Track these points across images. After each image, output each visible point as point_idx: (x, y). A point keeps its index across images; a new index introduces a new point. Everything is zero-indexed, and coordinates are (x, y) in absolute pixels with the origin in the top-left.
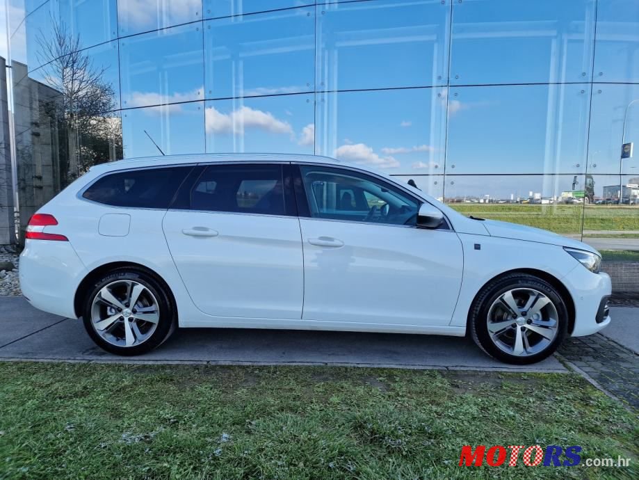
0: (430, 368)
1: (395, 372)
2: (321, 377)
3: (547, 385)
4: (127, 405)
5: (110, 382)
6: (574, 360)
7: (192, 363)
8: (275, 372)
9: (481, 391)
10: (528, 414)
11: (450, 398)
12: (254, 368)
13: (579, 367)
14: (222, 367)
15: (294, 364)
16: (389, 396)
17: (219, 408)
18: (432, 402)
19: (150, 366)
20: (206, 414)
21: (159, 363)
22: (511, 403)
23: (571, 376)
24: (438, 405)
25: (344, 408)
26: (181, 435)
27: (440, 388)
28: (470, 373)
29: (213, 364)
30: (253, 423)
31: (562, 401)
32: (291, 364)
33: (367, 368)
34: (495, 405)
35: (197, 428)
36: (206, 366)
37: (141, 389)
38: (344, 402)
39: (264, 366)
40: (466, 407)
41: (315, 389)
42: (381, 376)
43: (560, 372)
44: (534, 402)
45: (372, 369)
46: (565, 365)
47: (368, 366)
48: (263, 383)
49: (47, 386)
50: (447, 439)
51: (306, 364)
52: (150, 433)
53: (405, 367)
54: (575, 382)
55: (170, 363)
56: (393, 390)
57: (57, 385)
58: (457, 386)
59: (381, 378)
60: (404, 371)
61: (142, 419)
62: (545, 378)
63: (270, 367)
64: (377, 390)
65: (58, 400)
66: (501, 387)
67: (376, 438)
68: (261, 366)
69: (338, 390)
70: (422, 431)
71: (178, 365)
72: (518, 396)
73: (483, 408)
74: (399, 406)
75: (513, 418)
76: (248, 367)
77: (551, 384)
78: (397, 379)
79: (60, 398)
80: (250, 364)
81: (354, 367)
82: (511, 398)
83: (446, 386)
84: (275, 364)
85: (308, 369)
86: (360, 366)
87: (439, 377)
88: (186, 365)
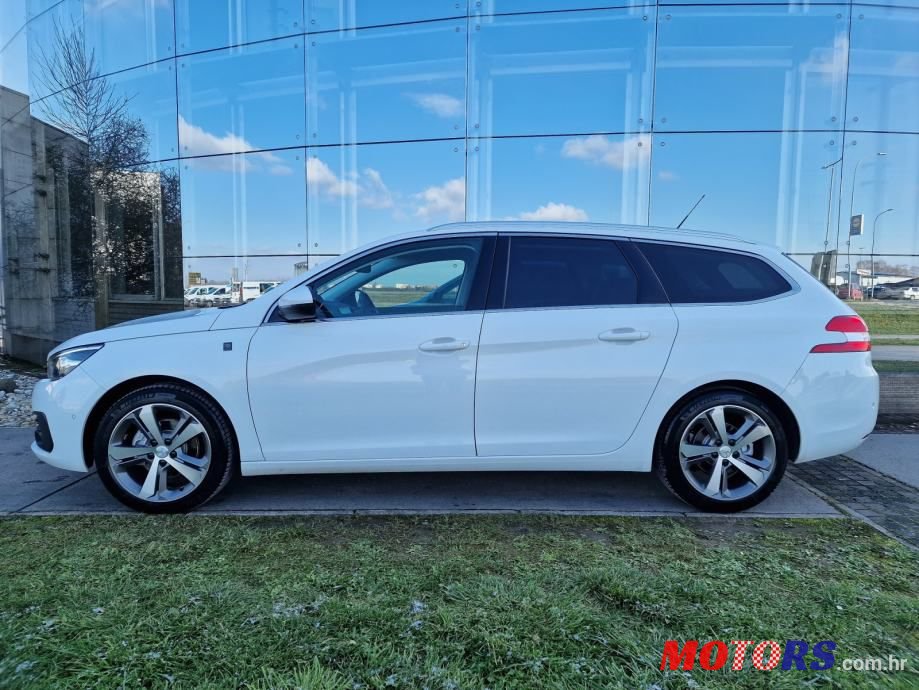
0: (662, 515)
1: (616, 521)
2: (517, 529)
3: (822, 534)
4: (262, 569)
5: (227, 540)
6: (847, 501)
7: (331, 513)
8: (451, 524)
9: (738, 543)
10: (809, 571)
11: (701, 552)
12: (422, 519)
13: (855, 510)
14: (377, 518)
15: (475, 512)
16: (619, 551)
17: (393, 571)
18: (680, 557)
19: (273, 517)
20: (379, 579)
21: (286, 514)
22: (784, 557)
23: (850, 522)
24: (688, 560)
25: (564, 568)
26: (355, 604)
27: (683, 540)
28: (716, 521)
29: (362, 513)
30: (448, 588)
31: (847, 553)
32: (471, 512)
33: (576, 516)
34: (762, 559)
35: (374, 595)
36: (353, 517)
37: (274, 548)
38: (561, 559)
39: (434, 515)
40: (727, 563)
41: (516, 544)
42: (598, 527)
43: (834, 517)
44: (812, 555)
45: (583, 517)
46: (837, 508)
47: (577, 513)
48: (441, 537)
49: (138, 547)
50: (716, 603)
51: (491, 512)
52: (312, 604)
53: (628, 514)
54: (856, 529)
55: (301, 513)
56: (621, 543)
57: (152, 545)
58: (706, 538)
59: (598, 529)
60: (628, 520)
61: (291, 586)
62: (817, 525)
63: (442, 517)
64: (600, 543)
65: (162, 566)
66: (764, 537)
67: (623, 604)
68: (430, 516)
69: (548, 545)
70: (680, 593)
71: (312, 517)
72: (790, 548)
73: (748, 564)
74: (636, 563)
75: (792, 575)
76: (412, 517)
77: (826, 532)
78: (622, 530)
79: (164, 562)
80: (415, 512)
81: (559, 515)
82: (781, 550)
83: (690, 537)
84: (448, 512)
85: (495, 518)
86: (566, 513)
87: (677, 526)
88: (325, 516)
